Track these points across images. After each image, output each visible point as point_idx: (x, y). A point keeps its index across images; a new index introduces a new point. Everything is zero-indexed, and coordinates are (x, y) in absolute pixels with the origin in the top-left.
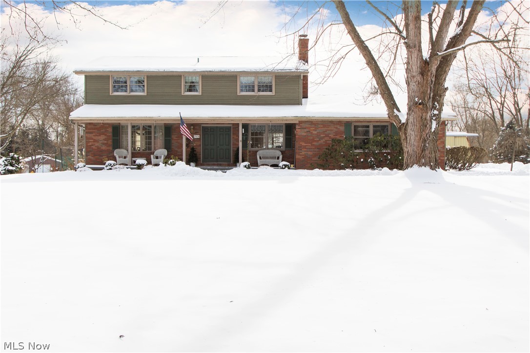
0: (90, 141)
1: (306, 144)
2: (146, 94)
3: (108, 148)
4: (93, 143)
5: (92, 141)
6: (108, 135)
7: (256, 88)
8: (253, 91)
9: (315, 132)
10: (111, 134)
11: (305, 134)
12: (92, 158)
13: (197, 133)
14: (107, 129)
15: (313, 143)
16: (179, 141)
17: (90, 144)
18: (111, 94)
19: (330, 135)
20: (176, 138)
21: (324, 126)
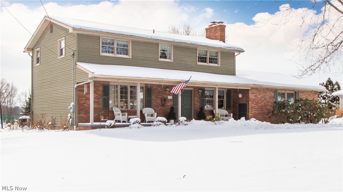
0: (82, 99)
1: (254, 105)
2: (131, 58)
3: (99, 106)
4: (85, 101)
5: (84, 99)
6: (99, 93)
7: (208, 60)
8: (206, 62)
9: (259, 97)
10: (101, 93)
11: (254, 98)
12: (84, 116)
13: (171, 95)
14: (99, 88)
15: (258, 105)
16: (157, 101)
17: (82, 102)
18: (101, 55)
19: (267, 99)
20: (155, 99)
21: (264, 92)
